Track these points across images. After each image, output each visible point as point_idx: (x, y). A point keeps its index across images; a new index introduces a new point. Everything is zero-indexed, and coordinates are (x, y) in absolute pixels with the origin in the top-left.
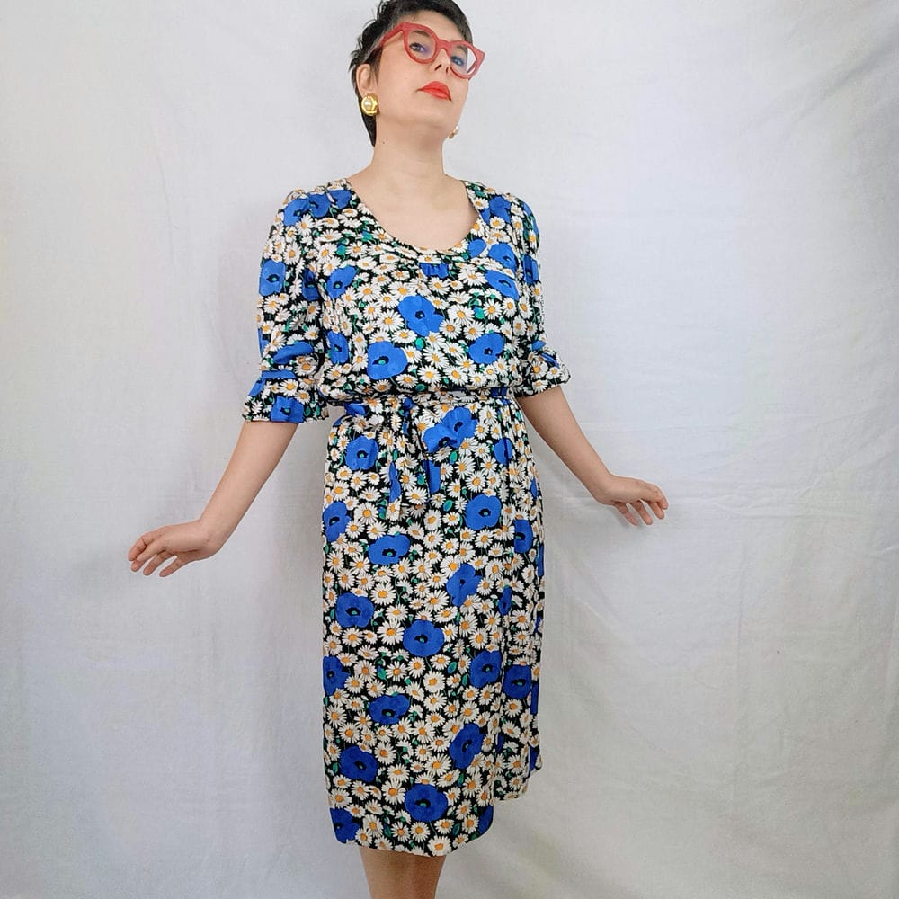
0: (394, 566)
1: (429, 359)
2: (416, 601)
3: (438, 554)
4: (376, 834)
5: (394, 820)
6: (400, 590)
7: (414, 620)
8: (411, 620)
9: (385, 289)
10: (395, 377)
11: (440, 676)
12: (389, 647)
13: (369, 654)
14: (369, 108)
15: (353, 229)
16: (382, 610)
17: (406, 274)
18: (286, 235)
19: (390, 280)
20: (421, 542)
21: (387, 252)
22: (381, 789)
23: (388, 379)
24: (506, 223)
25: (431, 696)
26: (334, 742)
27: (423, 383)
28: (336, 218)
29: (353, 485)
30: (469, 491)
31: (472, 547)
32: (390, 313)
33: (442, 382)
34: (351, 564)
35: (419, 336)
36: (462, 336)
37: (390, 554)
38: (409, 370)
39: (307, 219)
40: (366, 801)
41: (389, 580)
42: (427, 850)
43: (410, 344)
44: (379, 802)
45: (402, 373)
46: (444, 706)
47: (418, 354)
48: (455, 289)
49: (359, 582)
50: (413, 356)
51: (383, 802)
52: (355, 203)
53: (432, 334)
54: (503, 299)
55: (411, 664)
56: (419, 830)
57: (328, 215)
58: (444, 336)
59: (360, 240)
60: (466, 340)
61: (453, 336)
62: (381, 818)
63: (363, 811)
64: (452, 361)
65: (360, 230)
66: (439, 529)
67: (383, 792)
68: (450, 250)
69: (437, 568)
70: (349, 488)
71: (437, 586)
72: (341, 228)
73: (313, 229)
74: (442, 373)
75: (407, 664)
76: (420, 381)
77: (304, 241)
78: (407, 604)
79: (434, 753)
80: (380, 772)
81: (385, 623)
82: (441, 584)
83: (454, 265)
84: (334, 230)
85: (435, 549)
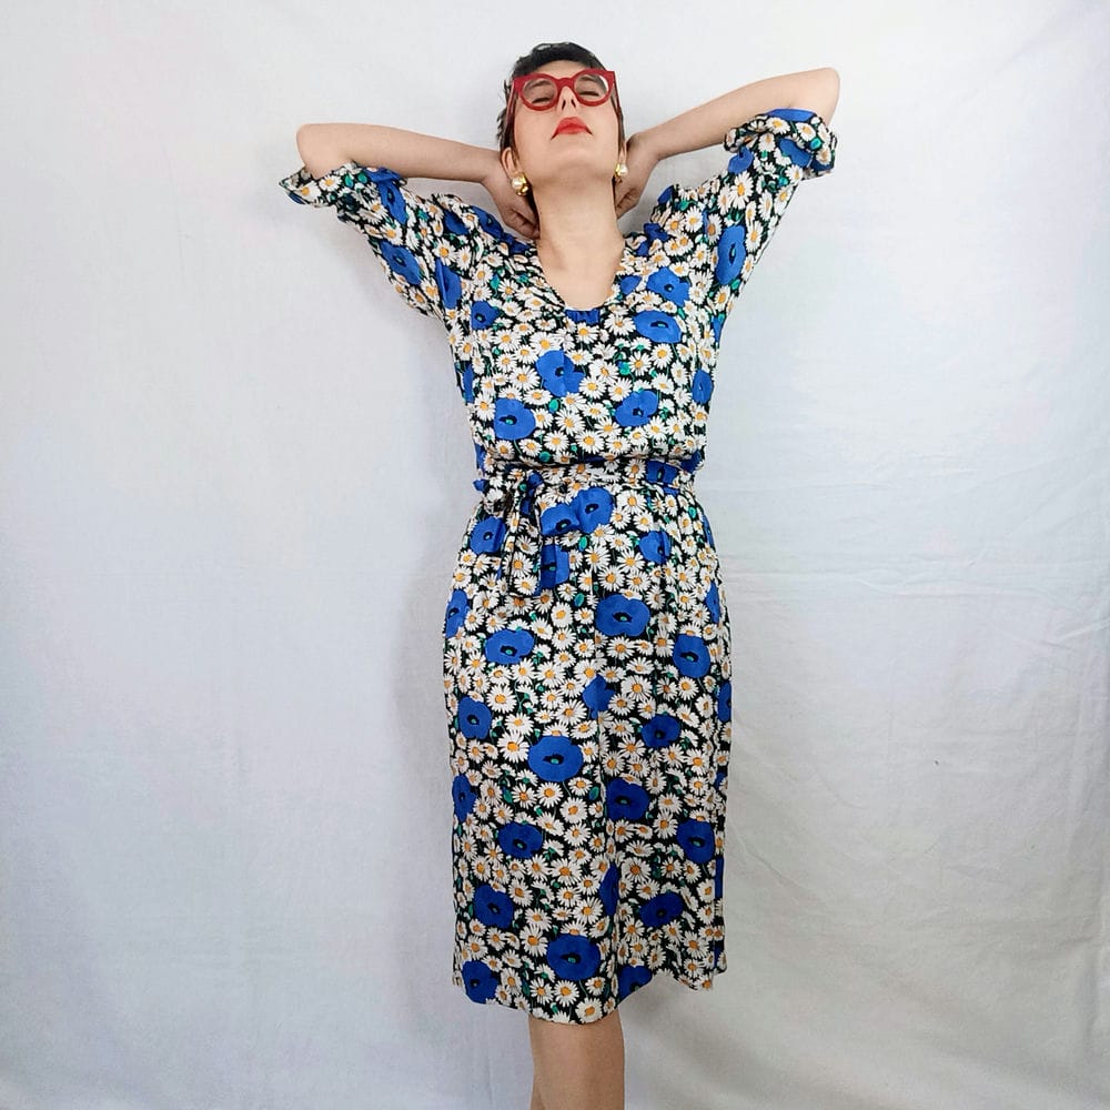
0: (513, 667)
1: (559, 423)
4: (515, 992)
5: (533, 976)
6: (521, 697)
9: (526, 340)
11: (581, 804)
12: (512, 764)
17: (552, 323)
19: (533, 330)
22: (518, 936)
25: (573, 828)
26: (468, 878)
32: (526, 370)
35: (554, 397)
38: (536, 435)
40: (502, 951)
41: (508, 684)
42: (574, 1017)
43: (542, 407)
44: (517, 952)
46: (589, 840)
50: (543, 419)
51: (521, 952)
56: (565, 992)
62: (520, 971)
63: (500, 964)
66: (570, 626)
67: (521, 940)
76: (544, 449)
79: (584, 897)
80: (517, 914)
81: (505, 735)
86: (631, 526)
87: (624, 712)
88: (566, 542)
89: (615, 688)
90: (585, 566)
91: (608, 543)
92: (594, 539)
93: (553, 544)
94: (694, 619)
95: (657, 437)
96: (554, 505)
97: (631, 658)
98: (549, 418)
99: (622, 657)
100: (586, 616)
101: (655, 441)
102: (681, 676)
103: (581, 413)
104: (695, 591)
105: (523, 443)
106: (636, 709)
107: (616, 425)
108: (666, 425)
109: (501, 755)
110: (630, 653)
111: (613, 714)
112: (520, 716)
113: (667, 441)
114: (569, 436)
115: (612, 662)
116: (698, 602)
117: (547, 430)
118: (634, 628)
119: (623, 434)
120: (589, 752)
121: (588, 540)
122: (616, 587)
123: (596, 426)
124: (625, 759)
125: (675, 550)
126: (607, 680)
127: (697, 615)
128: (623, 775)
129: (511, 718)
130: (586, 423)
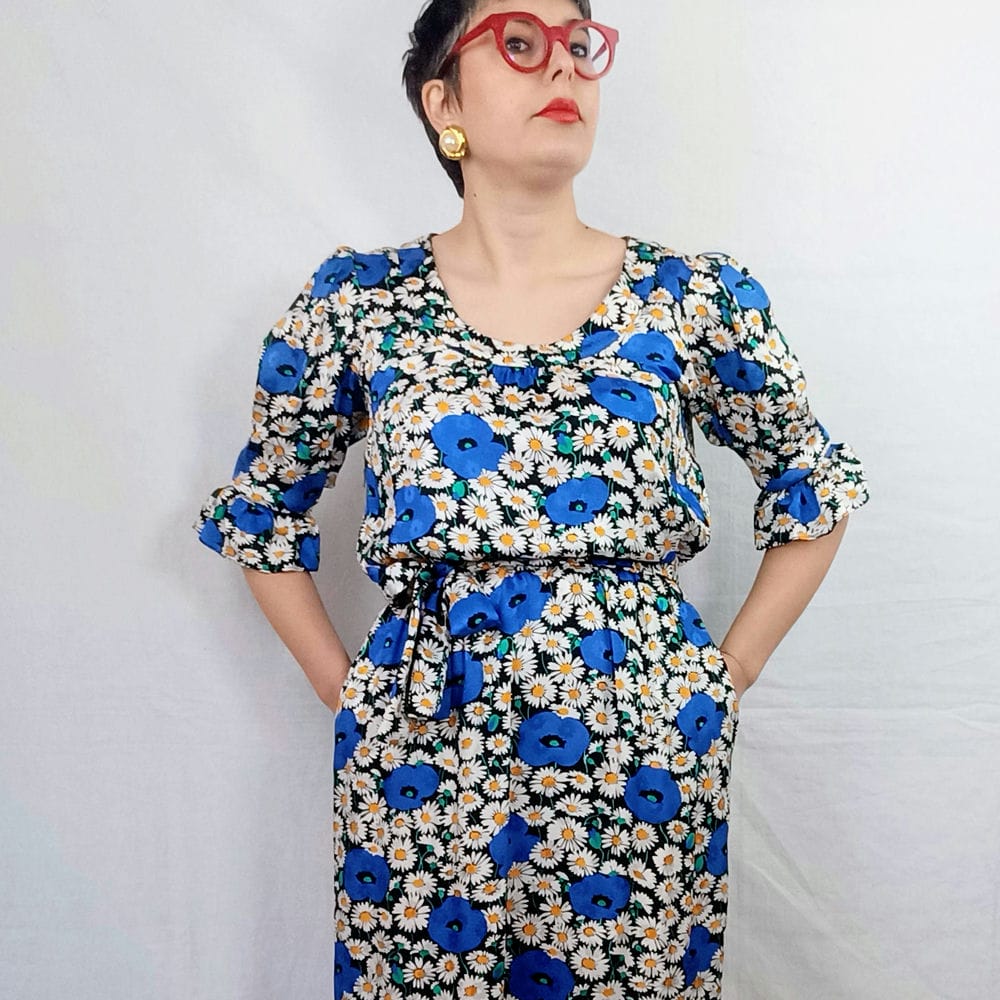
1: (467, 514)
2: (448, 867)
3: (477, 796)
6: (423, 851)
7: (446, 896)
8: (441, 896)
10: (416, 541)
12: (407, 935)
13: (383, 946)
14: (453, 149)
15: (411, 311)
16: (399, 878)
18: (313, 312)
20: (454, 777)
21: (449, 347)
23: (407, 544)
24: (675, 299)
27: (454, 550)
28: (391, 291)
29: (371, 687)
30: (525, 704)
31: (524, 790)
33: (480, 550)
34: (362, 806)
35: (459, 478)
36: (534, 479)
37: (410, 794)
38: (437, 531)
39: (347, 289)
43: (443, 491)
45: (426, 535)
47: (453, 506)
48: (538, 404)
49: (374, 834)
52: (426, 270)
53: (486, 473)
54: (610, 421)
55: (442, 963)
57: (381, 285)
58: (505, 478)
59: (416, 328)
60: (541, 486)
61: (521, 477)
64: (510, 516)
65: (418, 314)
68: (553, 345)
69: (475, 818)
70: (366, 692)
71: (475, 846)
72: (397, 306)
73: (355, 307)
74: (484, 536)
75: (434, 962)
76: (449, 549)
77: (341, 323)
78: (436, 872)
81: (403, 899)
82: (482, 843)
83: (546, 370)
84: (386, 309)
85: (471, 788)
86: (572, 621)
87: (550, 864)
88: (480, 647)
89: (540, 833)
90: (504, 677)
91: (536, 645)
92: (518, 639)
93: (463, 651)
94: (660, 746)
95: (601, 541)
96: (465, 595)
97: (562, 795)
98: (453, 507)
99: (550, 793)
100: (501, 745)
101: (598, 547)
102: (636, 820)
103: (498, 500)
104: (662, 708)
105: (422, 543)
106: (565, 860)
107: (545, 519)
108: (615, 527)
109: (395, 924)
110: (562, 787)
111: (535, 866)
112: (421, 874)
113: (614, 549)
114: (481, 532)
115: (536, 800)
116: (666, 723)
117: (451, 523)
118: (569, 755)
119: (553, 533)
120: (494, 918)
121: (510, 642)
122: (544, 702)
123: (518, 520)
124: (549, 926)
125: (633, 655)
126: (529, 822)
127: (665, 741)
128: (544, 946)
129: (411, 877)
130: (505, 515)
